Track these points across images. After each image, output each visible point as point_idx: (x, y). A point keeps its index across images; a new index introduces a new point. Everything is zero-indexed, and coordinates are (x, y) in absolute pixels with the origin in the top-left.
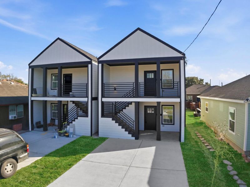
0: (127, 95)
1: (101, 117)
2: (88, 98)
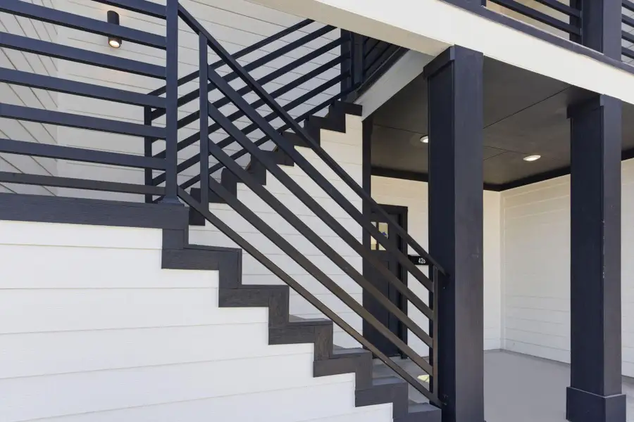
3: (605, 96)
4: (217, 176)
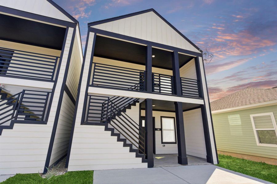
0: (134, 88)
1: (82, 124)
2: (55, 82)
3: (178, 102)
4: (113, 114)
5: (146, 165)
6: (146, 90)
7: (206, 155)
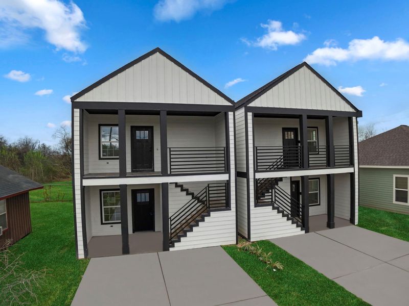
1: (255, 207)
2: (229, 173)
5: (303, 232)
6: (303, 168)
7: (350, 217)
